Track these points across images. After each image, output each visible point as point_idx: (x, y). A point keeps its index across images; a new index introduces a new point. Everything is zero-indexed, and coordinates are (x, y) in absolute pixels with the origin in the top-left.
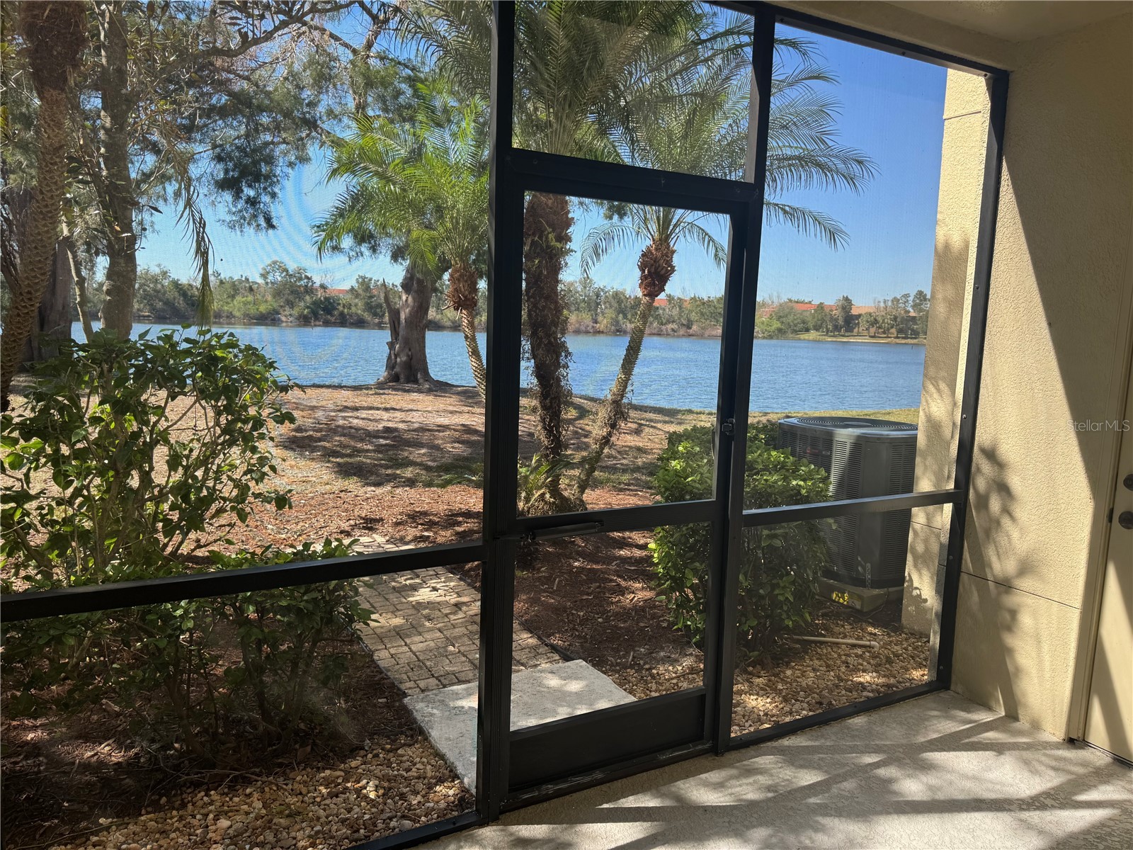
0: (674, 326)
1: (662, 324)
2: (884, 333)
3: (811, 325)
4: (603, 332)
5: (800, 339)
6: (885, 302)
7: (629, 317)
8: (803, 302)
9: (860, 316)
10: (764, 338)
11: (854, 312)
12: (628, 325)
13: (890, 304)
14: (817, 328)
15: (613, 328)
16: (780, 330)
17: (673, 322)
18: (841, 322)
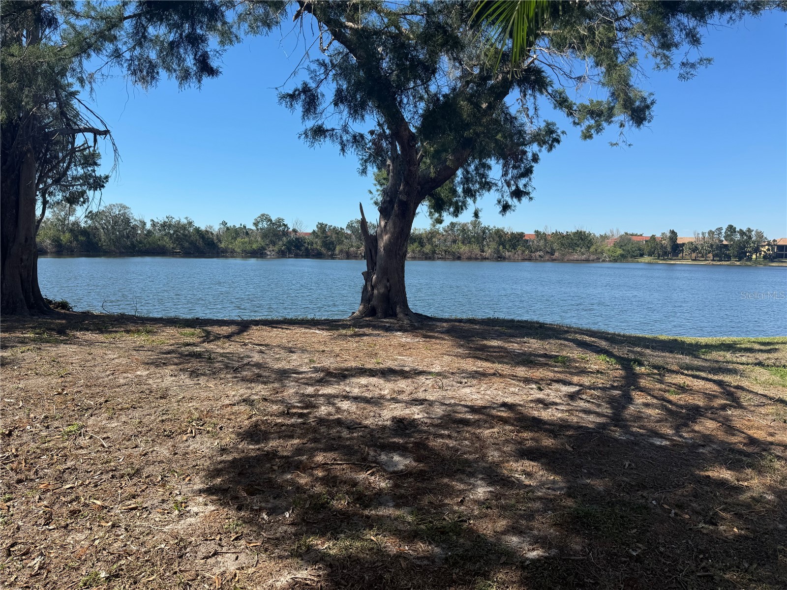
0: (541, 253)
1: (531, 252)
2: (702, 257)
3: (646, 251)
4: (488, 259)
5: (638, 262)
6: (703, 234)
7: (507, 247)
8: (636, 235)
9: (683, 244)
10: (610, 261)
11: (679, 242)
12: (507, 253)
13: (707, 235)
14: (650, 255)
15: (495, 255)
16: (622, 255)
17: (540, 250)
18: (669, 249)
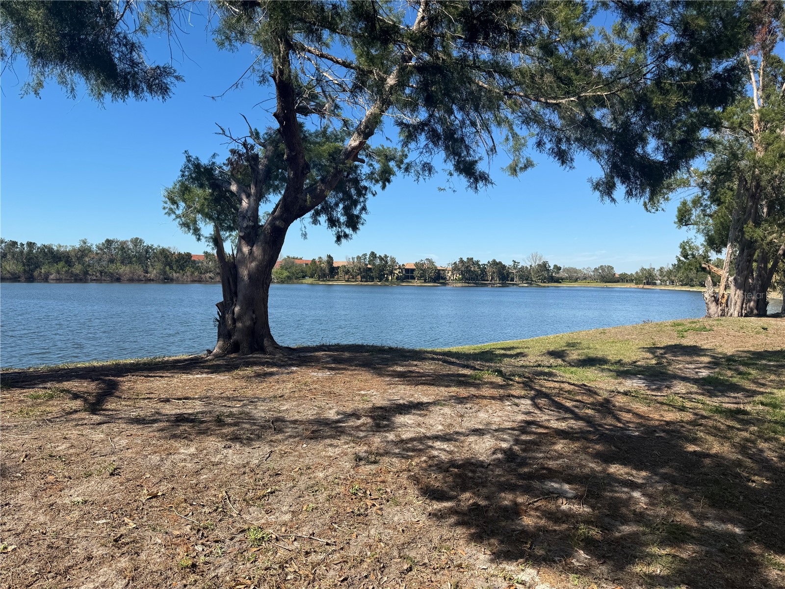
0: (212, 275)
1: (201, 273)
2: (353, 278)
3: (309, 274)
4: (153, 280)
5: (302, 283)
6: (353, 259)
7: (175, 268)
8: (297, 258)
9: (338, 267)
10: (278, 283)
11: (335, 265)
12: (174, 274)
13: (356, 260)
14: (312, 276)
15: (161, 276)
16: (288, 277)
17: (210, 272)
18: (327, 271)
